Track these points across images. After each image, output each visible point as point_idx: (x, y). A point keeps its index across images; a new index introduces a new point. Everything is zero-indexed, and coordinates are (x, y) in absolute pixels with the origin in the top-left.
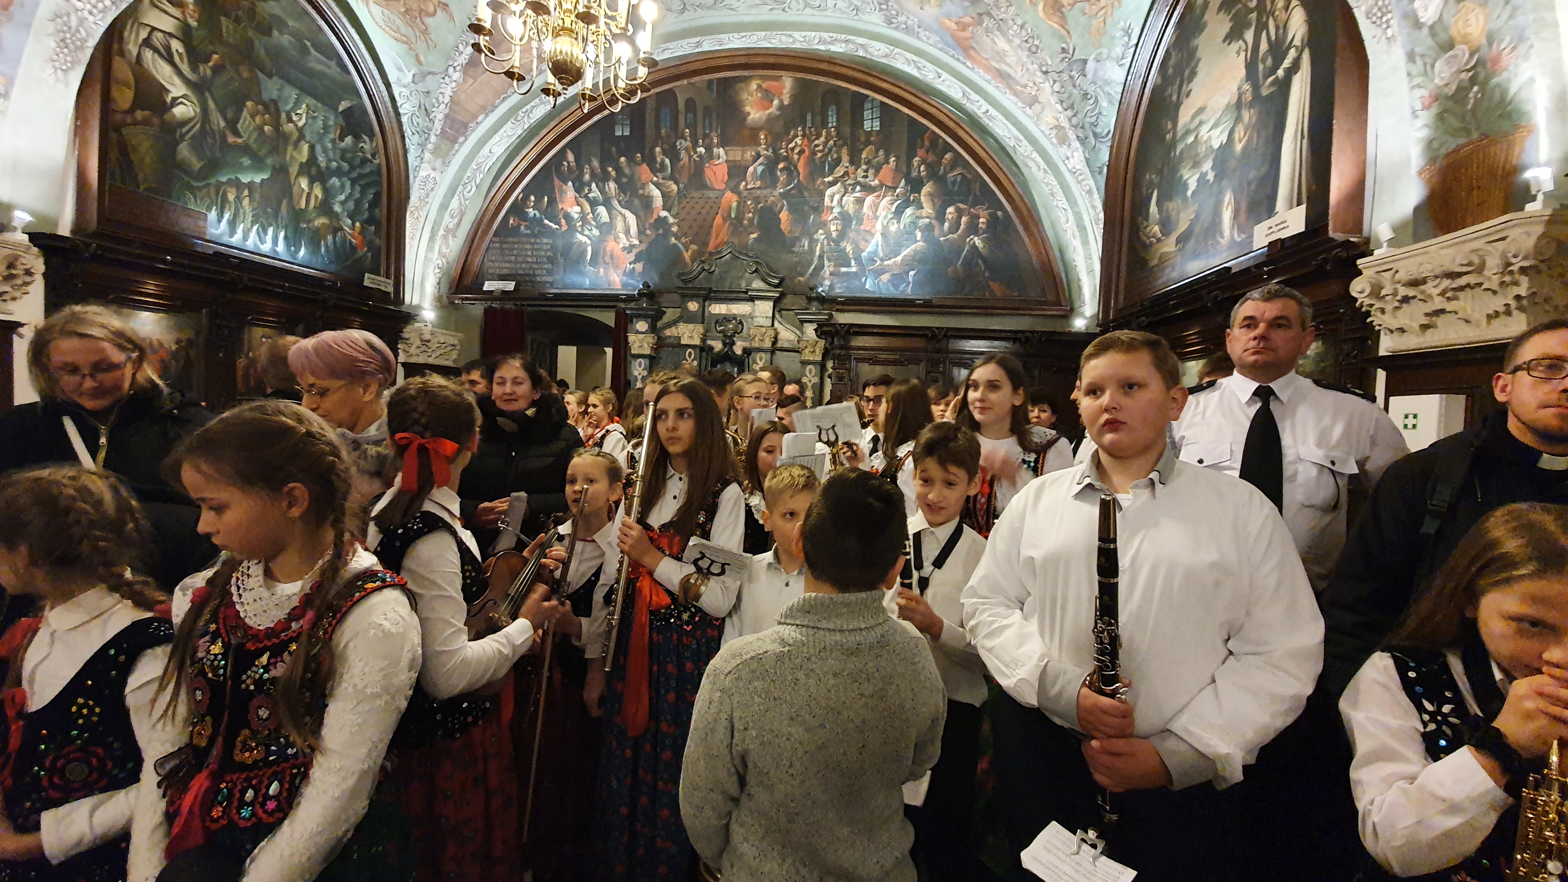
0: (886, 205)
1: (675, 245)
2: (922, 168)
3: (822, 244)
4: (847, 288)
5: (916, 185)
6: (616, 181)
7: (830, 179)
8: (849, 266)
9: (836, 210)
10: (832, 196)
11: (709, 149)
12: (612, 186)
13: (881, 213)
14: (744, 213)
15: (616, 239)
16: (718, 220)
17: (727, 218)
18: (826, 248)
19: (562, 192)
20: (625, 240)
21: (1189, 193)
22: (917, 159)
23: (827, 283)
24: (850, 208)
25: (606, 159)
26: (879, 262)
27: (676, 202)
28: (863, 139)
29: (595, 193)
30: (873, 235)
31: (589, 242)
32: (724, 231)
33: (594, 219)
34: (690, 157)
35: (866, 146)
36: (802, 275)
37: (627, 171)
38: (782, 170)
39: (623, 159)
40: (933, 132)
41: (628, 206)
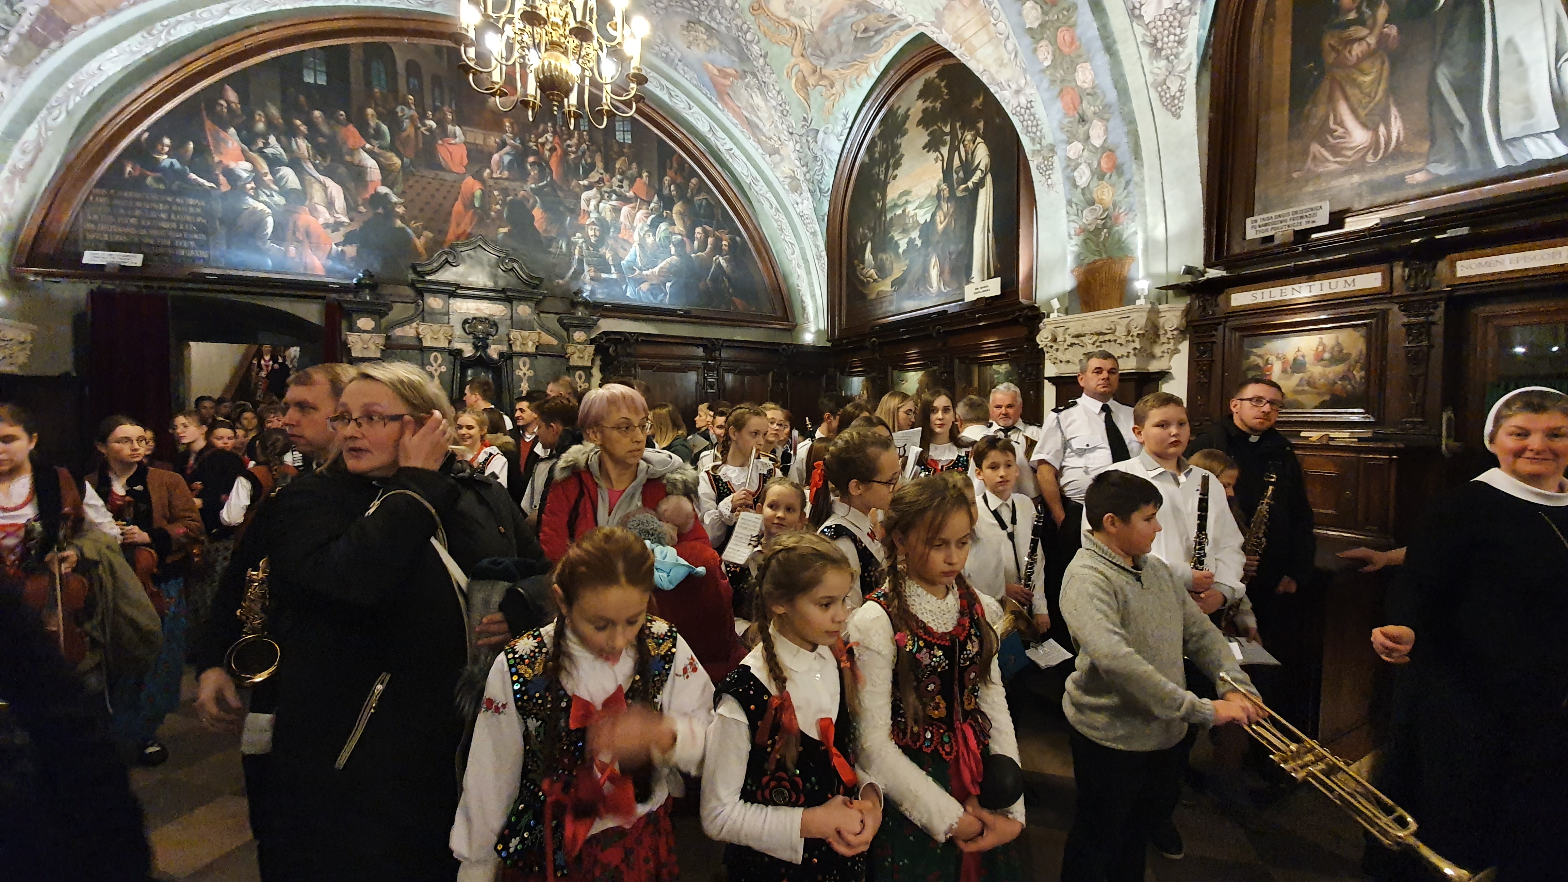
0: (642, 218)
1: (402, 230)
2: (672, 187)
3: (581, 248)
4: (608, 295)
5: (668, 203)
6: (308, 139)
7: (585, 182)
8: (609, 272)
9: (594, 215)
10: (588, 201)
11: (441, 123)
12: (302, 145)
13: (638, 224)
14: (490, 203)
15: (313, 211)
16: (458, 206)
17: (469, 205)
18: (585, 252)
19: (219, 139)
20: (328, 215)
21: (901, 251)
22: (667, 178)
23: (588, 287)
24: (608, 216)
26: (638, 271)
27: (400, 178)
28: (616, 149)
30: (631, 244)
31: (269, 211)
32: (467, 220)
33: (277, 182)
34: (417, 129)
35: (620, 157)
36: (562, 278)
37: (325, 129)
38: (532, 164)
39: (317, 113)
40: (680, 156)
41: (329, 173)
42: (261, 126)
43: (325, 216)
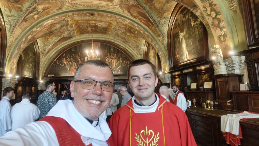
2: (120, 56)
6: (73, 58)
10: (107, 60)
12: (72, 59)
15: (73, 67)
19: (63, 60)
24: (110, 62)
25: (71, 55)
26: (115, 69)
27: (83, 61)
29: (69, 60)
30: (114, 65)
31: (68, 68)
33: (69, 64)
35: (112, 53)
37: (74, 56)
40: (121, 51)
41: (75, 62)
42: (67, 57)
43: (74, 67)
